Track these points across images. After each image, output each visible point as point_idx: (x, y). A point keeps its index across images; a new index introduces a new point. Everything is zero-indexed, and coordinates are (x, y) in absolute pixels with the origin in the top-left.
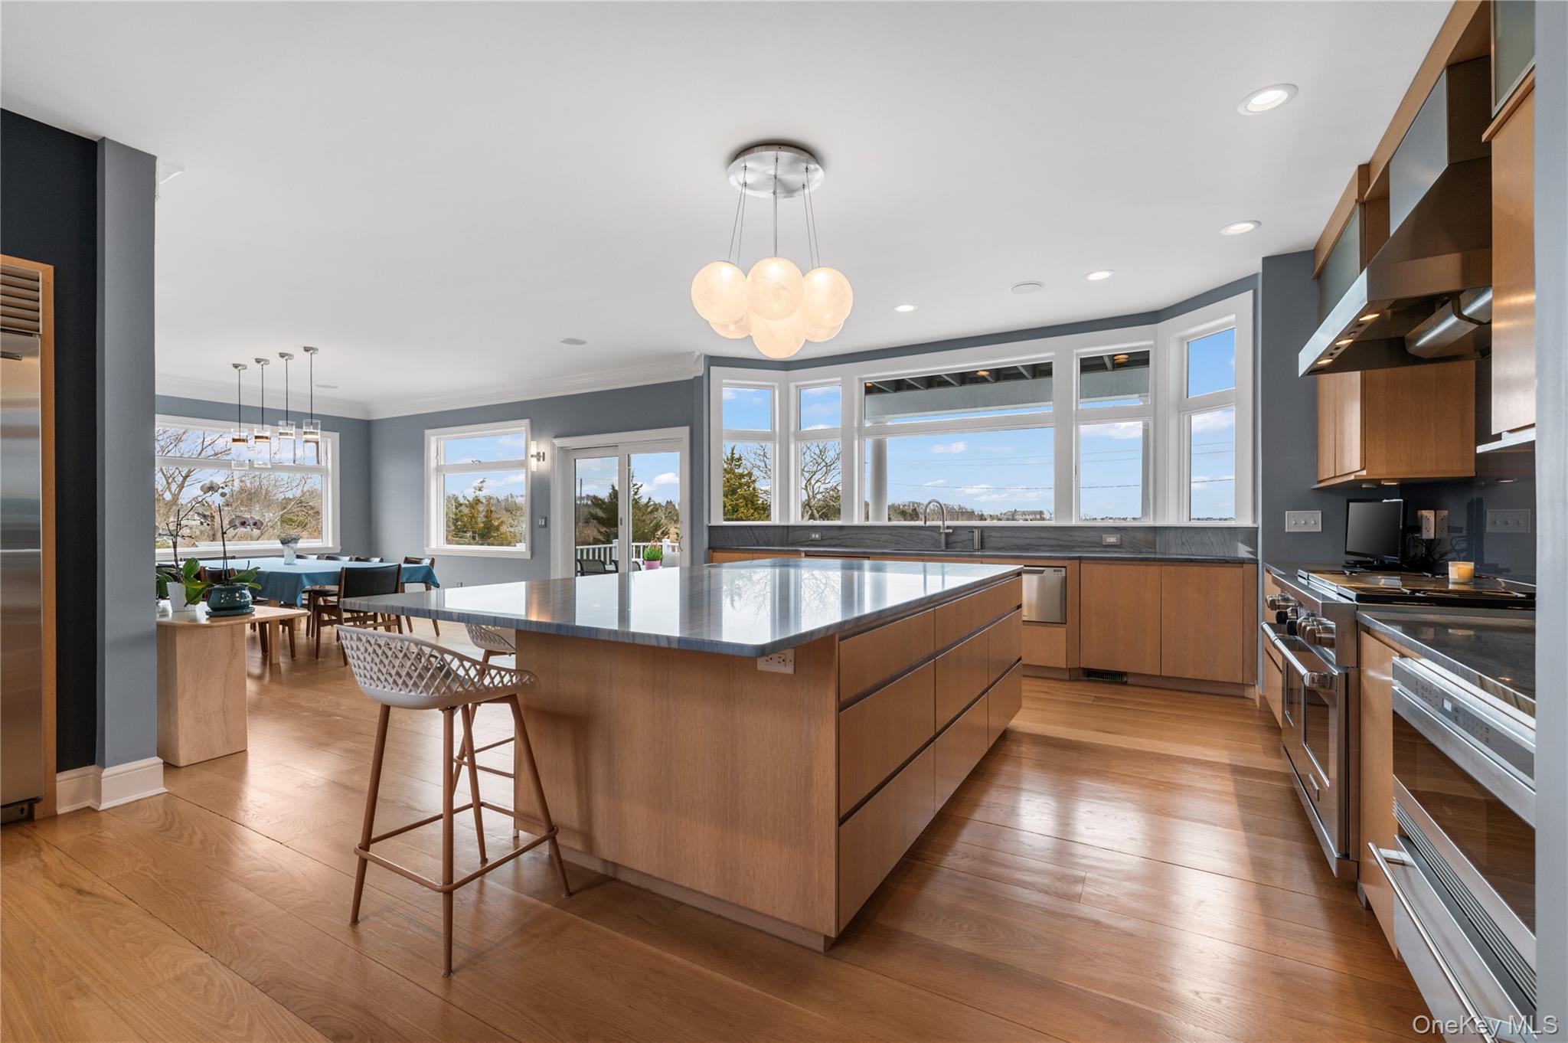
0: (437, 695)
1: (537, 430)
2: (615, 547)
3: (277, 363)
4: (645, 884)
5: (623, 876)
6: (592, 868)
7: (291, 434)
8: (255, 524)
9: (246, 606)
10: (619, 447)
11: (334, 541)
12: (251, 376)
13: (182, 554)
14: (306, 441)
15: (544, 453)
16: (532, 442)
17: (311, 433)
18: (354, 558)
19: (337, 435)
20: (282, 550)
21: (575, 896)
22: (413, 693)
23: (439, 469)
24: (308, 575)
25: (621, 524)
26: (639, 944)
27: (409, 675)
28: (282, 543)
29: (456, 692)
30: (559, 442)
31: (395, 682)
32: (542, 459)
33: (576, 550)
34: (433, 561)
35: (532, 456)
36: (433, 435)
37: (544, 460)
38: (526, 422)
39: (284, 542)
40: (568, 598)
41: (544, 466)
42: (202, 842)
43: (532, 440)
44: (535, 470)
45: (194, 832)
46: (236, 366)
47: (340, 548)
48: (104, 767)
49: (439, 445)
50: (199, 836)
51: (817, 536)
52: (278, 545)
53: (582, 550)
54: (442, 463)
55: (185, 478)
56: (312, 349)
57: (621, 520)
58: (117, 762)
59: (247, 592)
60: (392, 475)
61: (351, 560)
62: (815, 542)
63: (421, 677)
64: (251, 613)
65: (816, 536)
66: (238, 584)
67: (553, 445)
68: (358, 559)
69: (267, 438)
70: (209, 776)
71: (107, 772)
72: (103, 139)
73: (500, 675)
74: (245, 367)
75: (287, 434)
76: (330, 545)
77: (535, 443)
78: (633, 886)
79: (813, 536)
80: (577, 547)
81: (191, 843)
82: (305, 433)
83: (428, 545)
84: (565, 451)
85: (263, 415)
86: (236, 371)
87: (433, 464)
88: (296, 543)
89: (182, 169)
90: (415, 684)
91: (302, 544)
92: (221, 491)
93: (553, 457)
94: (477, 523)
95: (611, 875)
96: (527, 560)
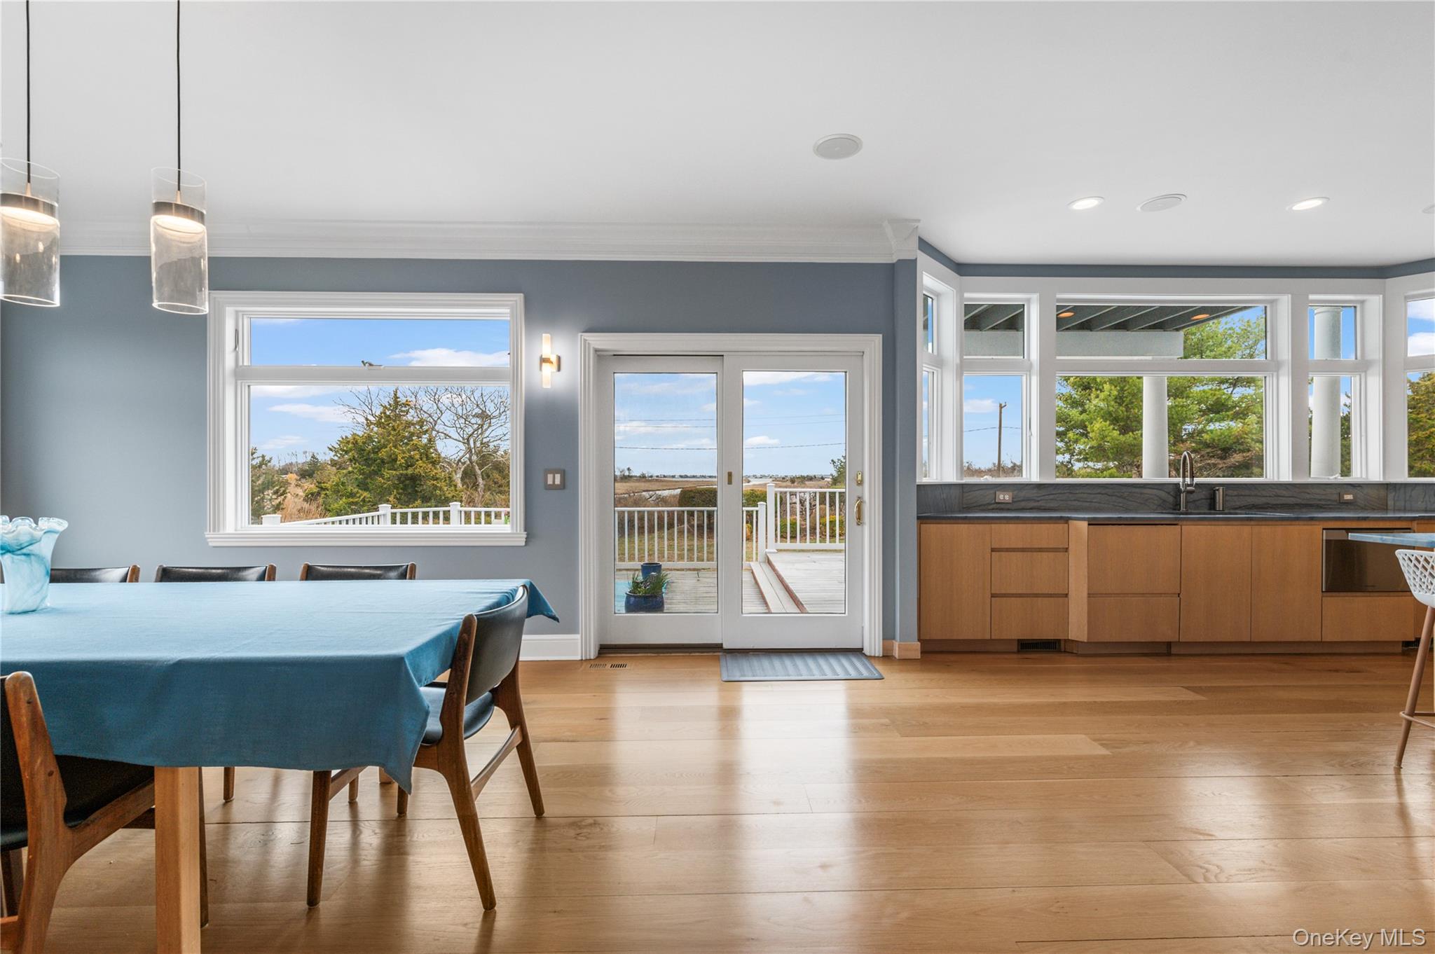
1: (539, 316)
10: (724, 358)
15: (559, 358)
23: (241, 374)
32: (553, 368)
36: (233, 304)
37: (559, 369)
38: (518, 298)
41: (559, 381)
49: (239, 322)
51: (1007, 497)
54: (248, 363)
62: (1002, 506)
65: (1005, 497)
79: (1001, 497)
83: (217, 528)
84: (601, 356)
87: (228, 363)
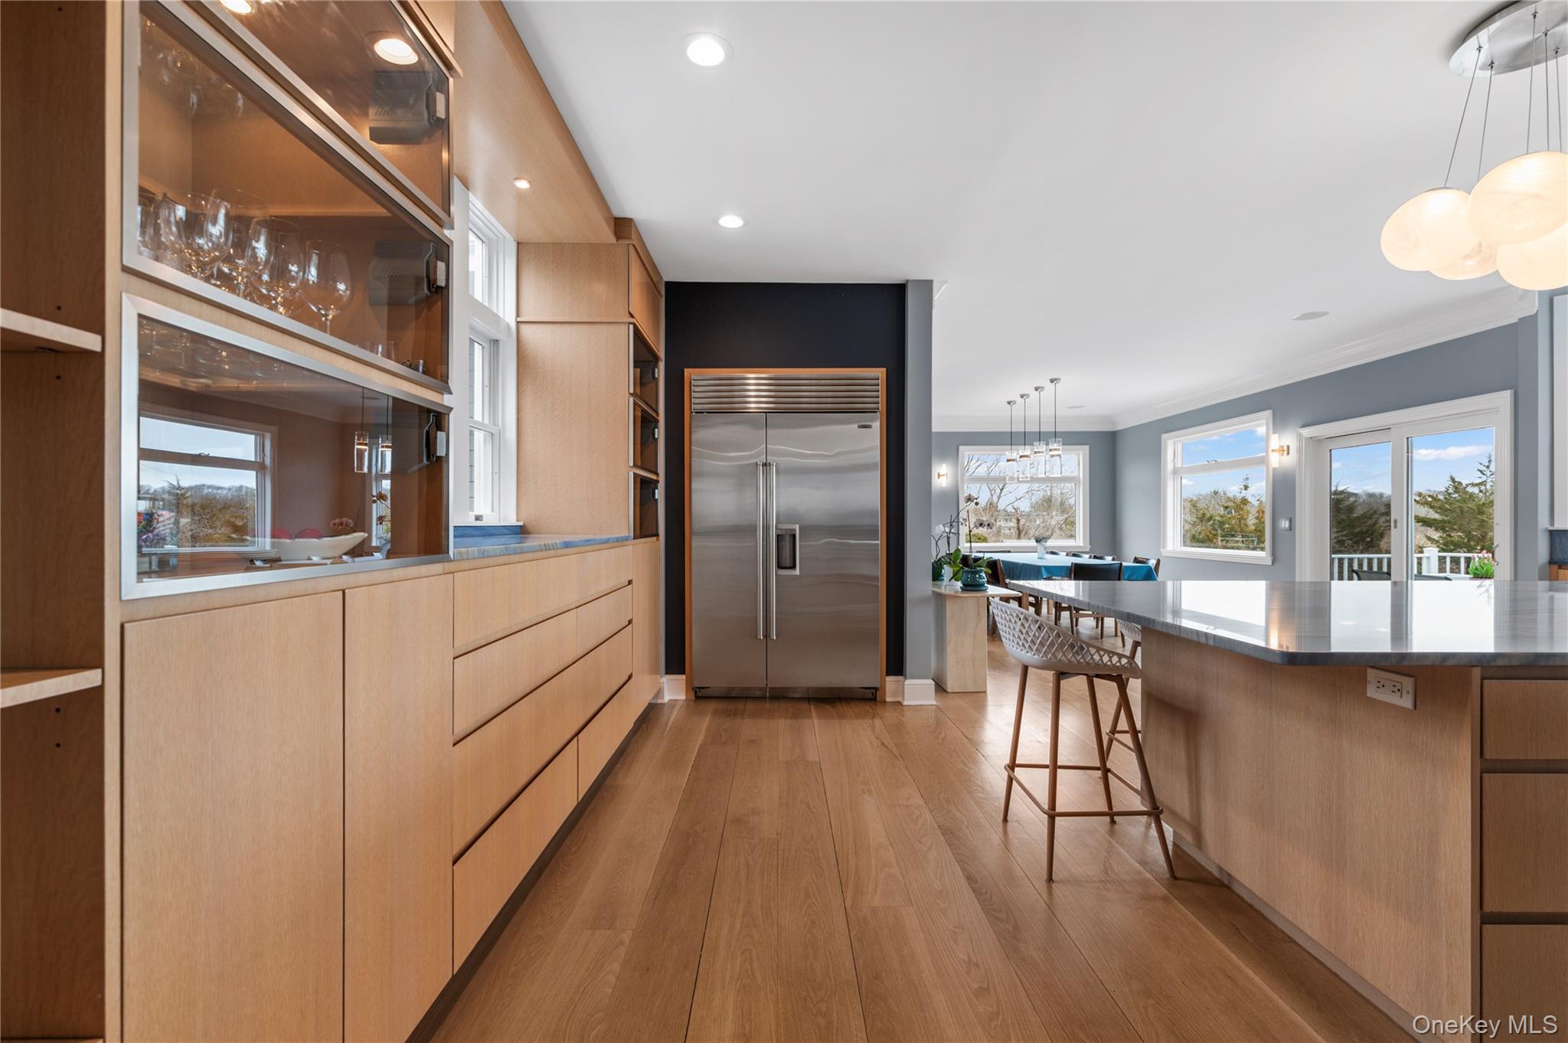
0: (1045, 658)
1: (1280, 422)
2: (1428, 558)
3: (1034, 395)
4: (1258, 906)
5: (1236, 888)
6: (1210, 869)
7: (1043, 452)
8: (989, 525)
9: (982, 585)
10: (1392, 429)
11: (1084, 542)
12: (1018, 410)
13: (975, 548)
14: (1052, 456)
15: (1288, 447)
16: (1274, 435)
17: (1055, 450)
18: (1093, 555)
19: (1087, 447)
20: (1036, 548)
21: (1179, 881)
22: (1029, 654)
23: (1175, 471)
24: (1046, 567)
25: (1396, 527)
26: (1222, 946)
27: (1032, 641)
28: (1037, 542)
29: (1060, 660)
30: (1307, 432)
31: (1023, 645)
32: (1285, 453)
33: (1332, 560)
34: (1158, 561)
35: (1273, 451)
36: (1170, 438)
37: (1288, 454)
38: (1268, 413)
39: (1038, 541)
40: (1320, 611)
41: (1289, 461)
42: (943, 739)
43: (1274, 433)
44: (1277, 466)
45: (941, 732)
46: (1009, 403)
47: (1089, 547)
48: (906, 678)
49: (1174, 448)
50: (943, 735)
52: (1033, 543)
53: (1341, 561)
54: (1179, 466)
55: (1002, 490)
56: (1056, 379)
57: (1396, 521)
58: (912, 678)
59: (983, 575)
60: (1133, 478)
61: (1090, 557)
63: (1042, 644)
64: (985, 590)
66: (978, 569)
67: (1300, 436)
68: (1095, 557)
69: (1027, 456)
70: (960, 702)
71: (908, 682)
72: (908, 281)
73: (1099, 654)
74: (1015, 402)
75: (1039, 452)
76: (1082, 544)
77: (1277, 435)
78: (1246, 903)
80: (1333, 556)
81: (938, 738)
82: (1051, 450)
83: (1164, 547)
84: (1316, 441)
85: (1025, 438)
86: (1009, 406)
87: (1170, 467)
88: (1046, 542)
89: (945, 282)
90: (1037, 649)
91: (1050, 543)
92: (975, 501)
93: (1299, 450)
94: (1247, 526)
95: (1226, 882)
96: (1269, 566)
